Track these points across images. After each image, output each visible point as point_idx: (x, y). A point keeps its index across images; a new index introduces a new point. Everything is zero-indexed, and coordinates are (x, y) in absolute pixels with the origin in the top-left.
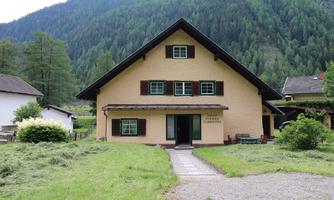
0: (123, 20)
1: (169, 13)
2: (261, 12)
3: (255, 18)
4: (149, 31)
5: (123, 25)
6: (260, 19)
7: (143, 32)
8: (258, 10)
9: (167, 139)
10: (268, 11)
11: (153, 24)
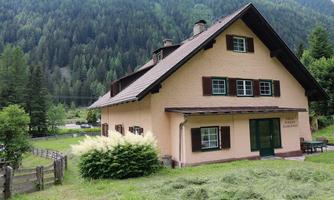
0: (10, 11)
1: (71, 11)
2: (165, 23)
3: (161, 28)
4: (45, 29)
5: (11, 18)
6: (165, 29)
7: (38, 29)
8: (163, 20)
9: (252, 150)
10: (170, 22)
11: (50, 22)
